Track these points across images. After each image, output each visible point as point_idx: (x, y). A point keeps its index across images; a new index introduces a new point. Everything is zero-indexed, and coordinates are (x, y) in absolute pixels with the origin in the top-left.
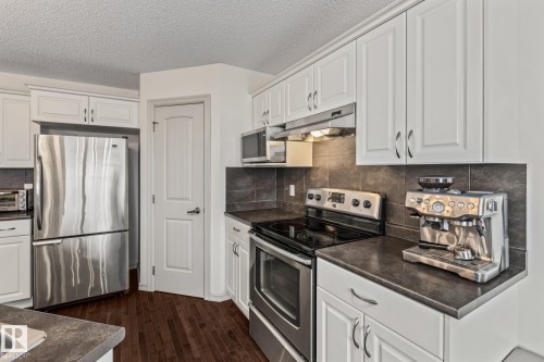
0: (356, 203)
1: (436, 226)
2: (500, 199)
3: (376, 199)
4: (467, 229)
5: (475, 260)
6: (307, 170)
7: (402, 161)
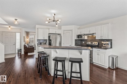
0: (95, 43)
1: (105, 45)
2: (110, 42)
3: (97, 43)
4: (107, 45)
5: (108, 47)
6: (86, 40)
7: (101, 39)
